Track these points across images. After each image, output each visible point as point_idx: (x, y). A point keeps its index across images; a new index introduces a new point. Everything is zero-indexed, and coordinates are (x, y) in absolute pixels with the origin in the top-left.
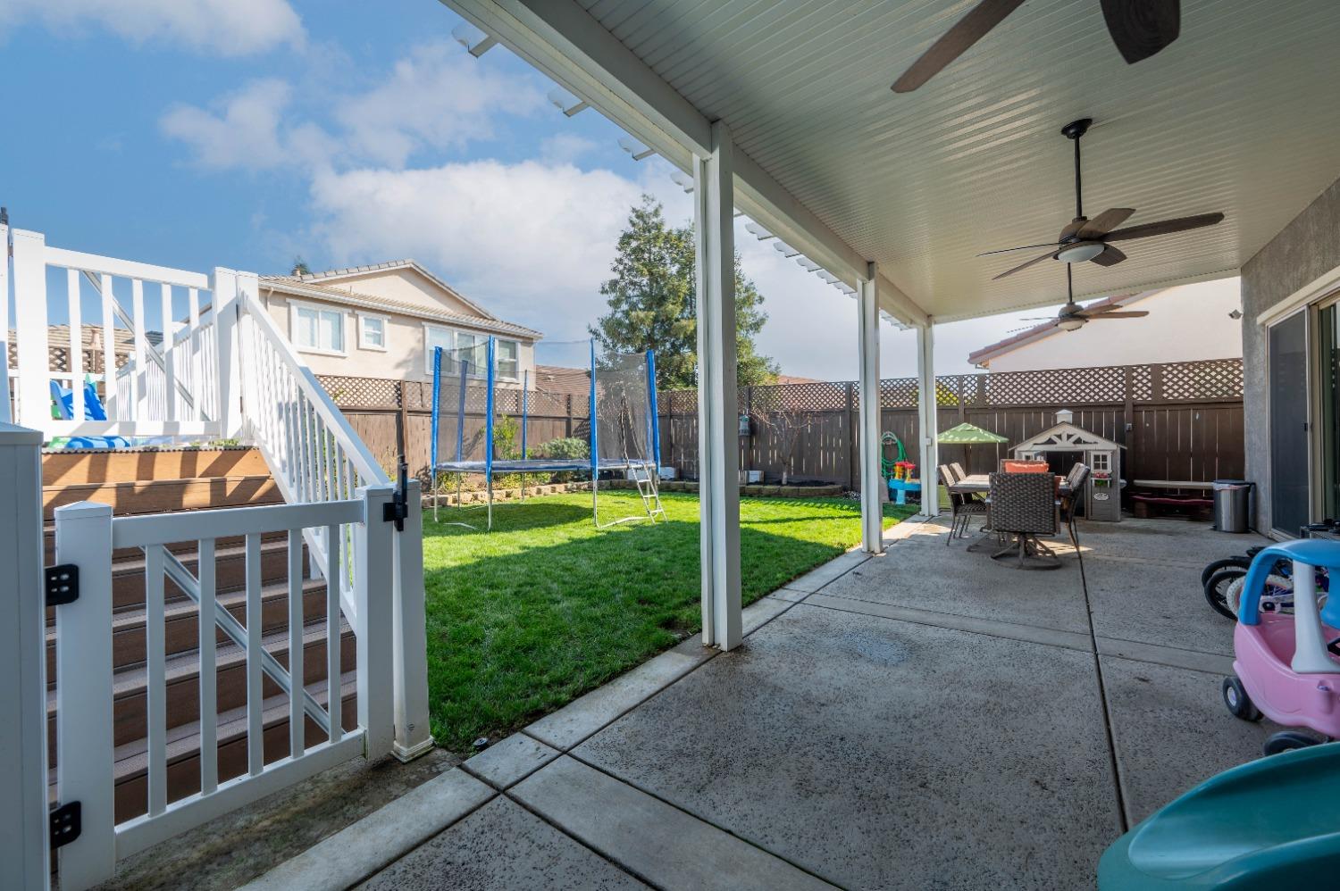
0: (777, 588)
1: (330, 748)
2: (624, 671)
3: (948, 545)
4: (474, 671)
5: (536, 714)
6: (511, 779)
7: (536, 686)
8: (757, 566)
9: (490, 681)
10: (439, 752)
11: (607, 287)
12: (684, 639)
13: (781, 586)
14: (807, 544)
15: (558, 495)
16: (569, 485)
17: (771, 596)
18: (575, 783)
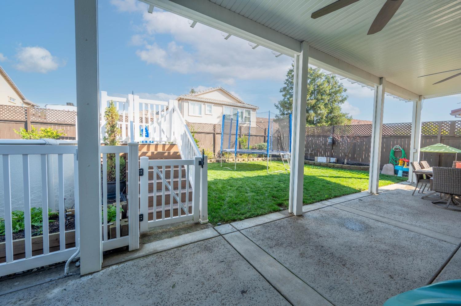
0: (323, 200)
1: (185, 216)
2: (262, 215)
3: (413, 195)
4: (221, 207)
5: (234, 220)
6: (224, 233)
7: (236, 214)
8: (319, 192)
9: (224, 210)
10: (209, 224)
11: (282, 90)
12: (284, 210)
13: (326, 200)
14: (344, 187)
15: (259, 161)
16: (263, 159)
17: (320, 202)
18: (238, 237)
